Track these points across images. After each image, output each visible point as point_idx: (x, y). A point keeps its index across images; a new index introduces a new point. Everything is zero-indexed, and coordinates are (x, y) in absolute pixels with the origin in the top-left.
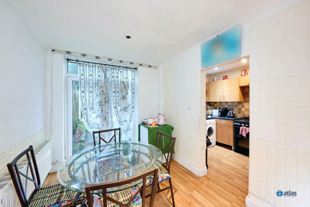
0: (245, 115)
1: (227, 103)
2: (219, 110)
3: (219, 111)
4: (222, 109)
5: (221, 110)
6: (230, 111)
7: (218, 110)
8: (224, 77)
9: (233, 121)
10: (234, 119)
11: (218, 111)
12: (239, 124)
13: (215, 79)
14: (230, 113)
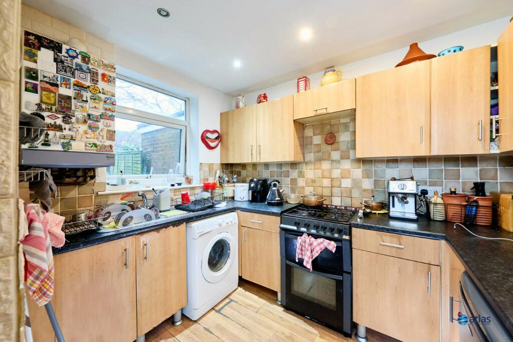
0: (305, 199)
1: (267, 165)
2: (250, 186)
3: (250, 188)
4: (257, 183)
5: (252, 185)
6: (274, 188)
7: (248, 185)
8: (260, 97)
9: (279, 218)
10: (282, 212)
11: (246, 186)
12: (295, 228)
13: (241, 105)
14: (273, 194)
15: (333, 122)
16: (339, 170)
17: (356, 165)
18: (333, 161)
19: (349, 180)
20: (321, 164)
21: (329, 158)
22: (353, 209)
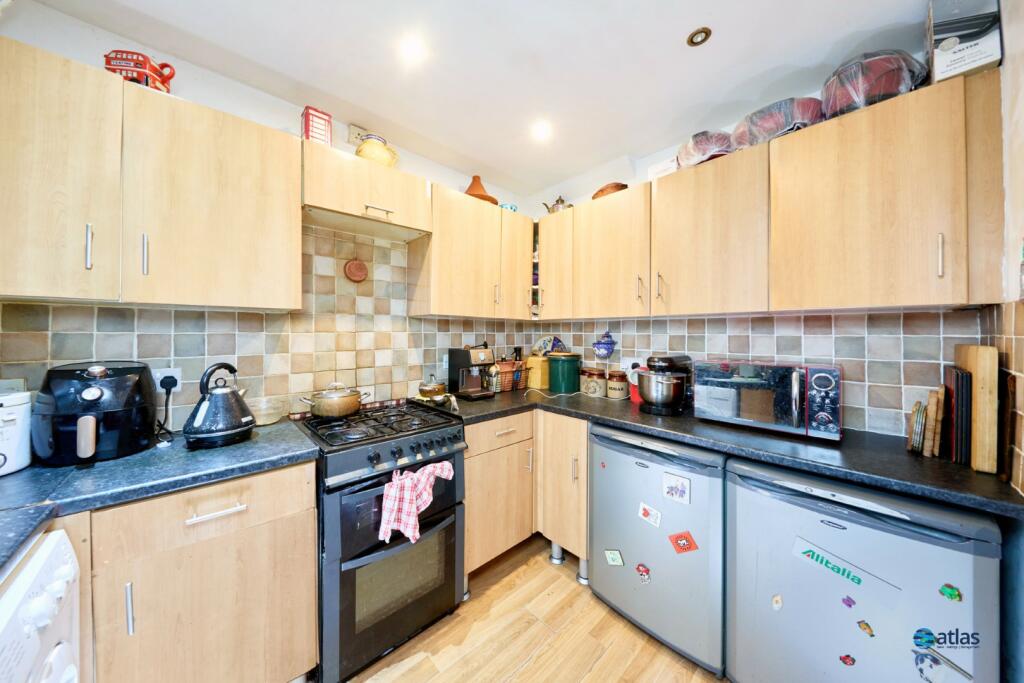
6: (221, 390)
15: (361, 237)
16: (372, 335)
17: (399, 325)
18: (360, 316)
19: (389, 353)
20: (333, 320)
21: (352, 309)
22: (394, 403)
